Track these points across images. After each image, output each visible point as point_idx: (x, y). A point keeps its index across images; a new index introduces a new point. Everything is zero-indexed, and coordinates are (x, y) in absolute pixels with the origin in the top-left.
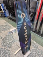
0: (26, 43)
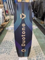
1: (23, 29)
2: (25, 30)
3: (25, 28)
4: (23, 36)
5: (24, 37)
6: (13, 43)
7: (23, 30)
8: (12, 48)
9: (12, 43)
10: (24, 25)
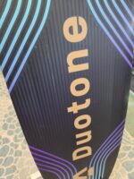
0: (75, 157)
1: (76, 62)
2: (85, 66)
3: (84, 53)
4: (74, 108)
5: (81, 112)
6: (11, 138)
7: (72, 69)
8: (14, 168)
9: (7, 140)
10: (74, 29)
